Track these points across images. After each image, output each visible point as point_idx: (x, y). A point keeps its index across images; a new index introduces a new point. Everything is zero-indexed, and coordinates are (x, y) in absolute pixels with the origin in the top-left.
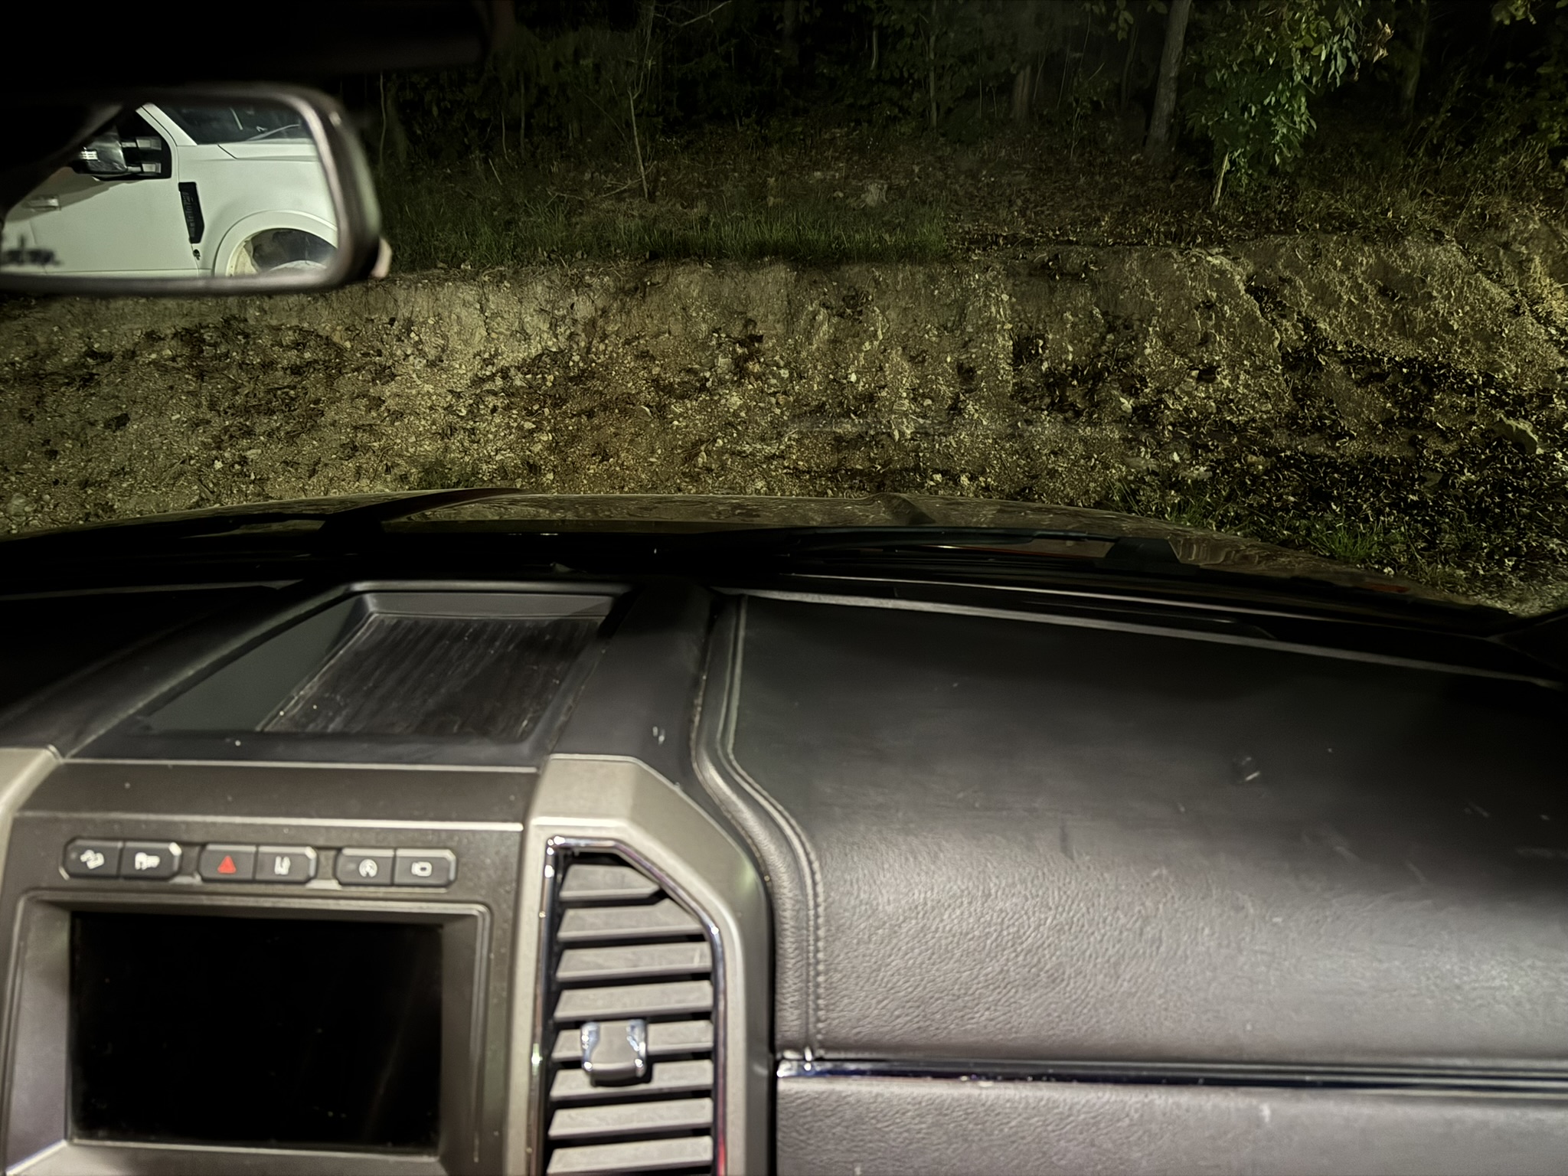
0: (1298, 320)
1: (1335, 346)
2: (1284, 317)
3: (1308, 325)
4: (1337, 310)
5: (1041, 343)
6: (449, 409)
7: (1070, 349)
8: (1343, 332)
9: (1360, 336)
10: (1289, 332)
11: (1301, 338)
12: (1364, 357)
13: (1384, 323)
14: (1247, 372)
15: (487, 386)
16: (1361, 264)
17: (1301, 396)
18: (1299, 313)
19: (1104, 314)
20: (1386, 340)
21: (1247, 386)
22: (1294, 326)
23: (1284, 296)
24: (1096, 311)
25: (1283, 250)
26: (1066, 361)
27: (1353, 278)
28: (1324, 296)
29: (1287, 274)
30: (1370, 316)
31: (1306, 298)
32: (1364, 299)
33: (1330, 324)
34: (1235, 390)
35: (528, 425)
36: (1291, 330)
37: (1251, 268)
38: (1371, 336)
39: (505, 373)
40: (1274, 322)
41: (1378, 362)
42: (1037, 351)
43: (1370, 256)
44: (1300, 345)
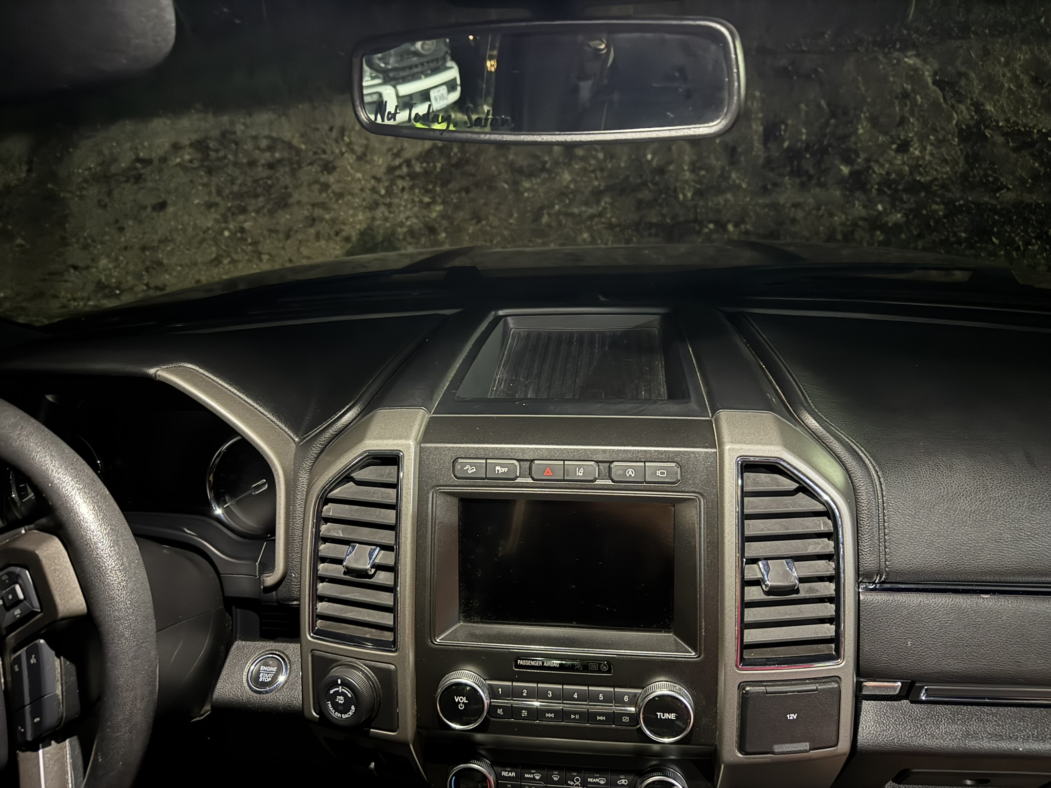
0: (971, 104)
1: (997, 122)
2: (960, 102)
3: (978, 107)
4: (999, 95)
5: (783, 127)
6: (374, 190)
7: (804, 131)
8: (1003, 111)
9: (1016, 113)
10: (963, 114)
11: (972, 118)
12: (1019, 130)
13: (1035, 104)
14: (932, 144)
15: (398, 173)
16: (1020, 60)
17: (972, 159)
18: (972, 99)
19: (829, 105)
20: (1035, 116)
21: (932, 154)
22: (968, 109)
23: (960, 87)
24: (823, 103)
25: (961, 51)
26: (801, 140)
27: (1013, 71)
28: (991, 86)
29: (963, 69)
30: (1023, 99)
31: (977, 87)
32: (1020, 87)
33: (994, 106)
34: (923, 158)
35: (427, 200)
36: (965, 112)
37: (936, 66)
38: (1025, 114)
39: (408, 163)
40: (953, 107)
41: (1030, 133)
42: (780, 134)
43: (1027, 53)
44: (972, 123)
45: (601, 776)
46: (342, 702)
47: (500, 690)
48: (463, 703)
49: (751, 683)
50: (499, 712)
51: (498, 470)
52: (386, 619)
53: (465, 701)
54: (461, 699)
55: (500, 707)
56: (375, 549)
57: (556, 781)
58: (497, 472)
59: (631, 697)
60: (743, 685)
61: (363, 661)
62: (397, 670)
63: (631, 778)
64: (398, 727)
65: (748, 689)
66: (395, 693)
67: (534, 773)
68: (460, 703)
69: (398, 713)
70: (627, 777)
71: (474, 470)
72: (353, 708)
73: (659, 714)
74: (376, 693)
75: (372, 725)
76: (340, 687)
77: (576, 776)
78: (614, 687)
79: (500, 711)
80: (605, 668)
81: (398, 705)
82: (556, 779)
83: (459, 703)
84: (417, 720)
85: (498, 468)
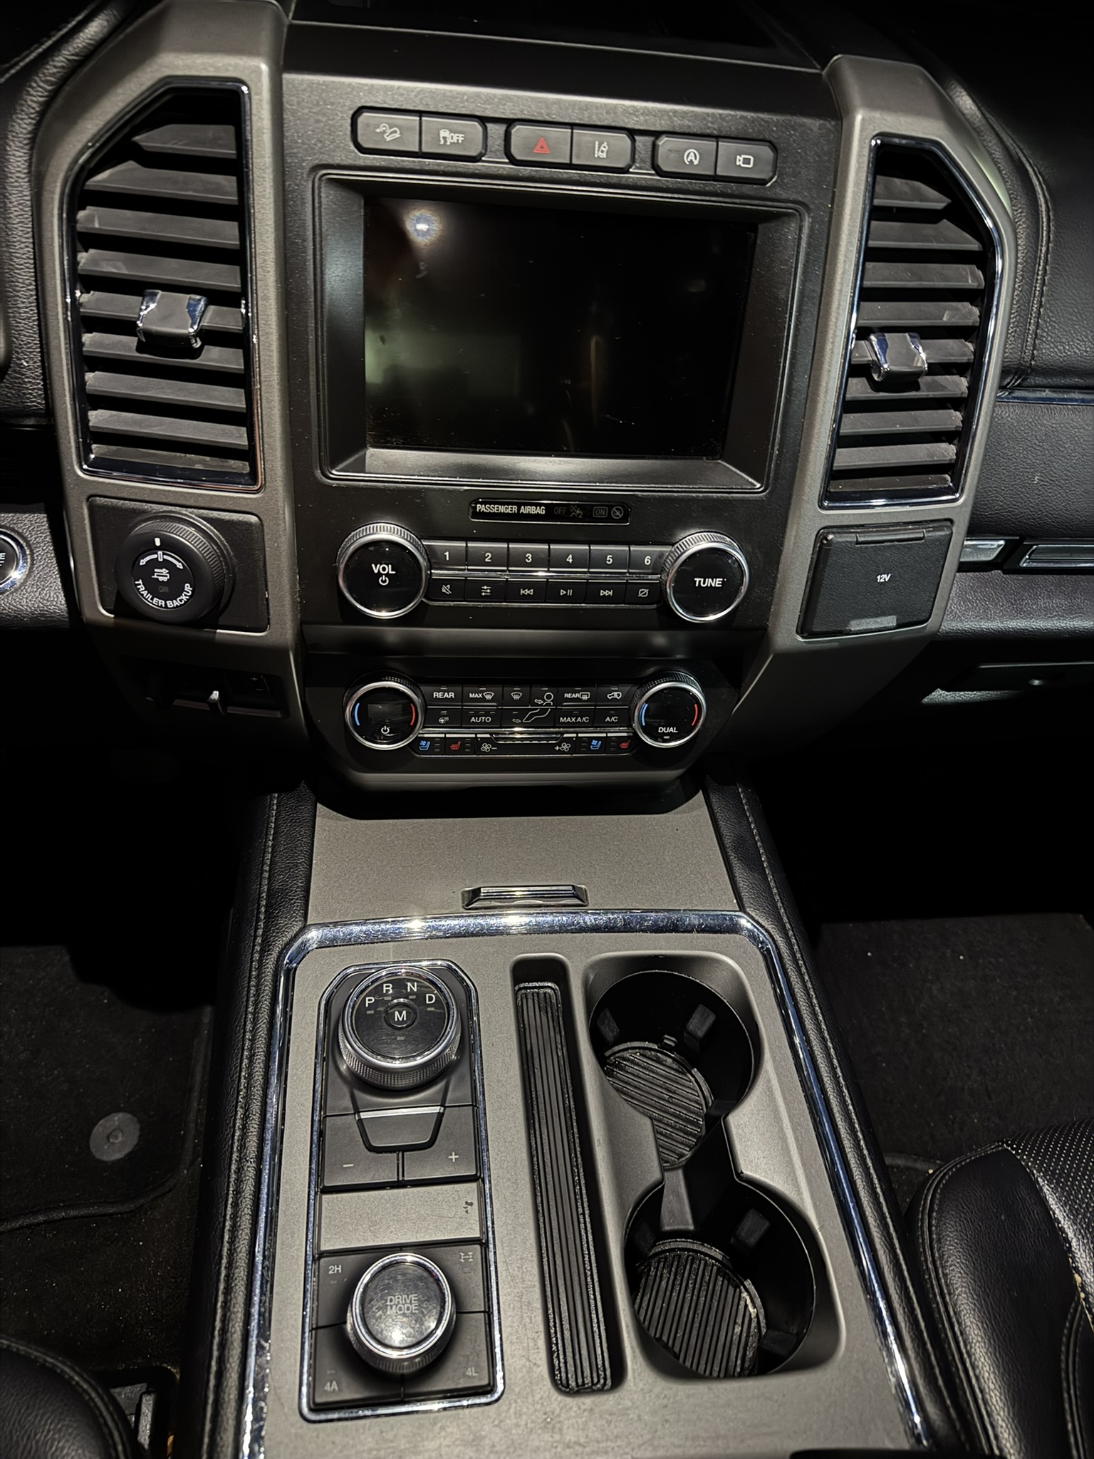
45: (584, 689)
46: (165, 579)
47: (447, 554)
48: (387, 575)
49: (834, 530)
50: (444, 591)
51: (445, 138)
52: (235, 436)
53: (390, 572)
54: (384, 569)
55: (446, 582)
56: (200, 300)
57: (516, 700)
58: (442, 142)
59: (655, 557)
60: (823, 533)
61: (195, 511)
62: (262, 525)
63: (627, 688)
64: (269, 623)
65: (830, 537)
66: (261, 564)
67: (483, 692)
68: (382, 575)
69: (267, 599)
70: (621, 688)
71: (397, 135)
72: (188, 587)
73: (697, 580)
74: (227, 564)
75: (221, 621)
76: (160, 553)
77: (547, 691)
78: (629, 544)
79: (446, 589)
80: (618, 513)
81: (266, 586)
82: (517, 697)
83: (380, 574)
84: (302, 611)
85: (444, 133)
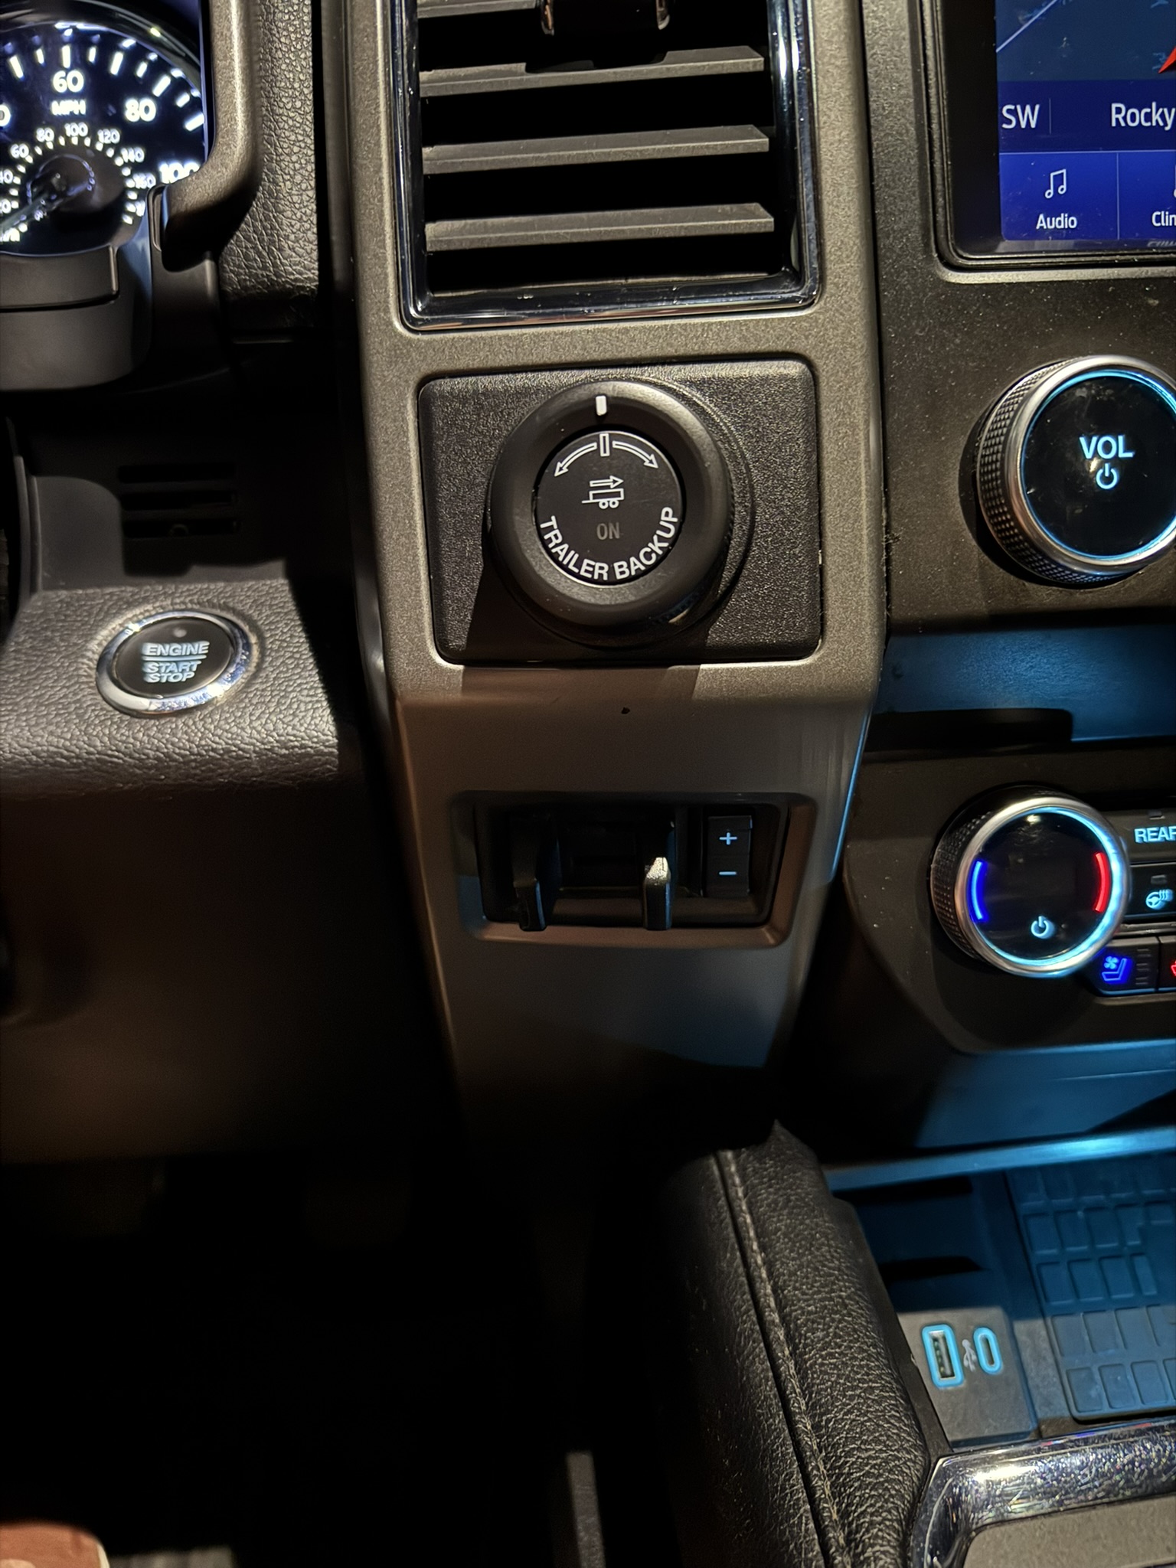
46: (614, 503)
48: (1116, 462)
53: (1122, 455)
54: (1107, 447)
62: (815, 378)
64: (822, 633)
66: (813, 478)
68: (1102, 463)
69: (822, 570)
72: (668, 517)
75: (713, 635)
76: (604, 435)
84: (889, 601)
